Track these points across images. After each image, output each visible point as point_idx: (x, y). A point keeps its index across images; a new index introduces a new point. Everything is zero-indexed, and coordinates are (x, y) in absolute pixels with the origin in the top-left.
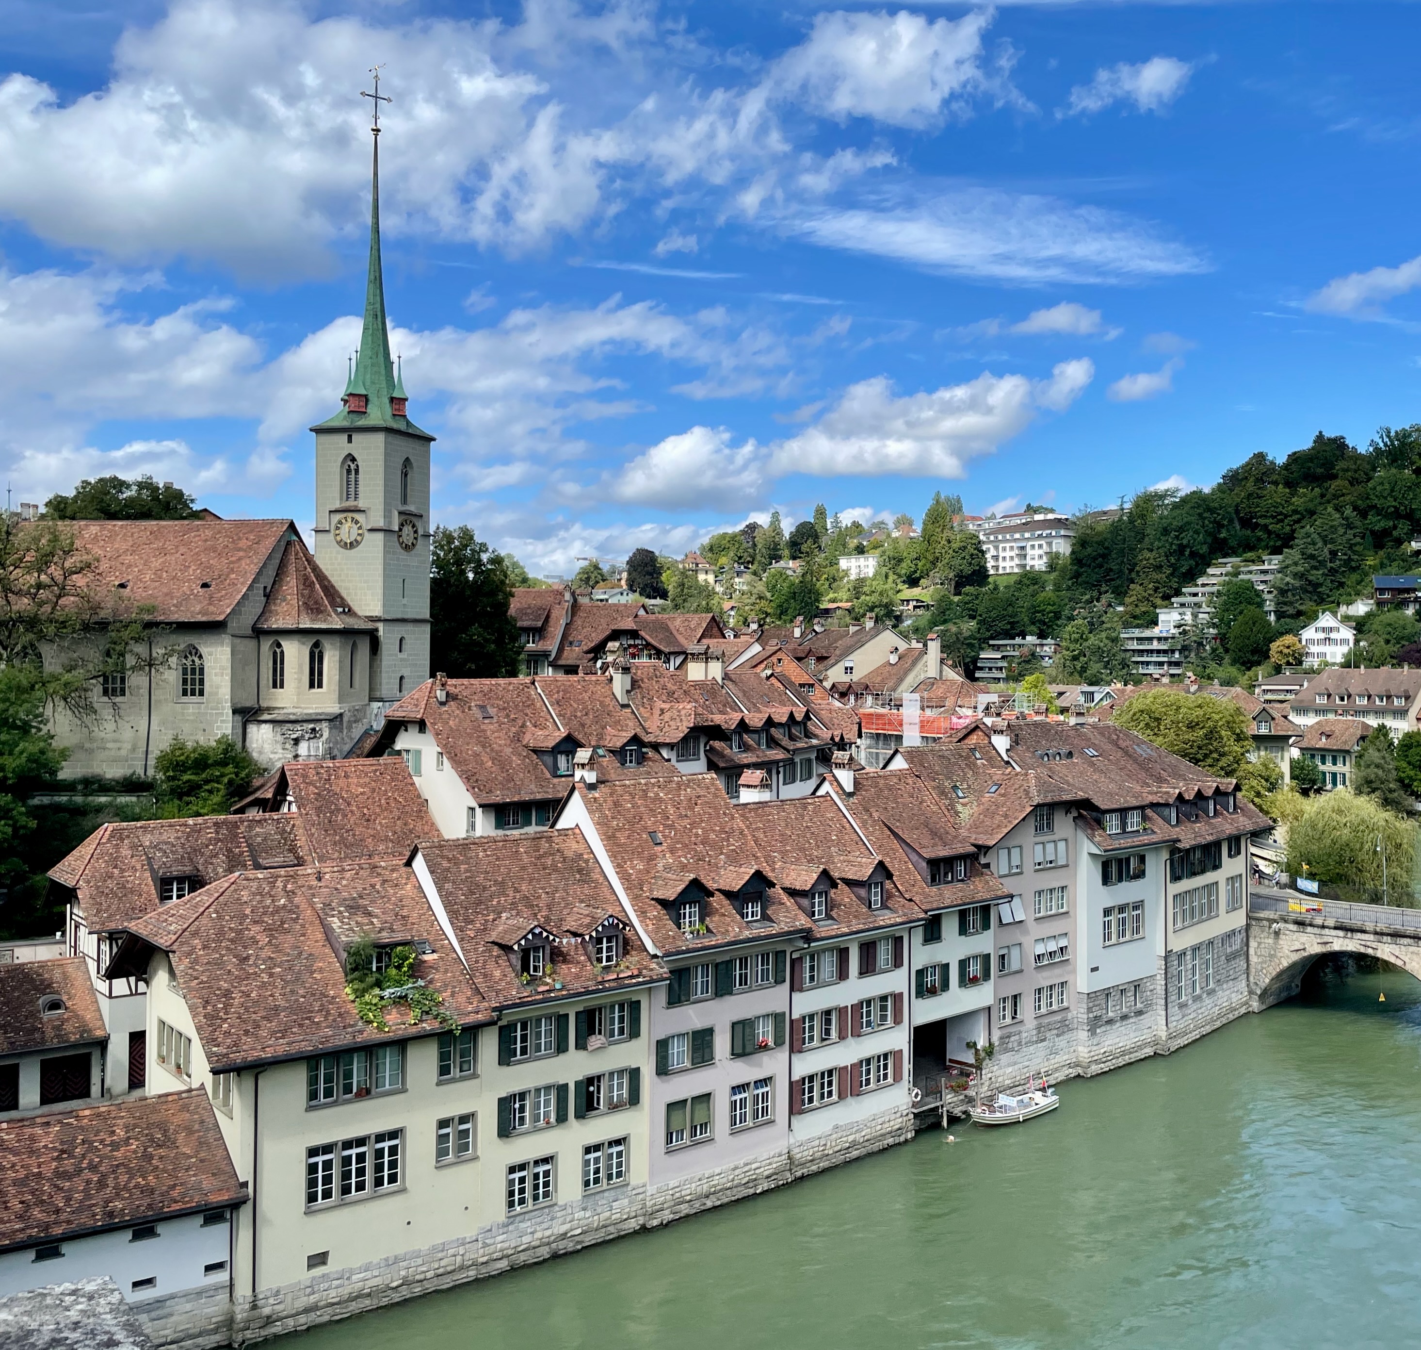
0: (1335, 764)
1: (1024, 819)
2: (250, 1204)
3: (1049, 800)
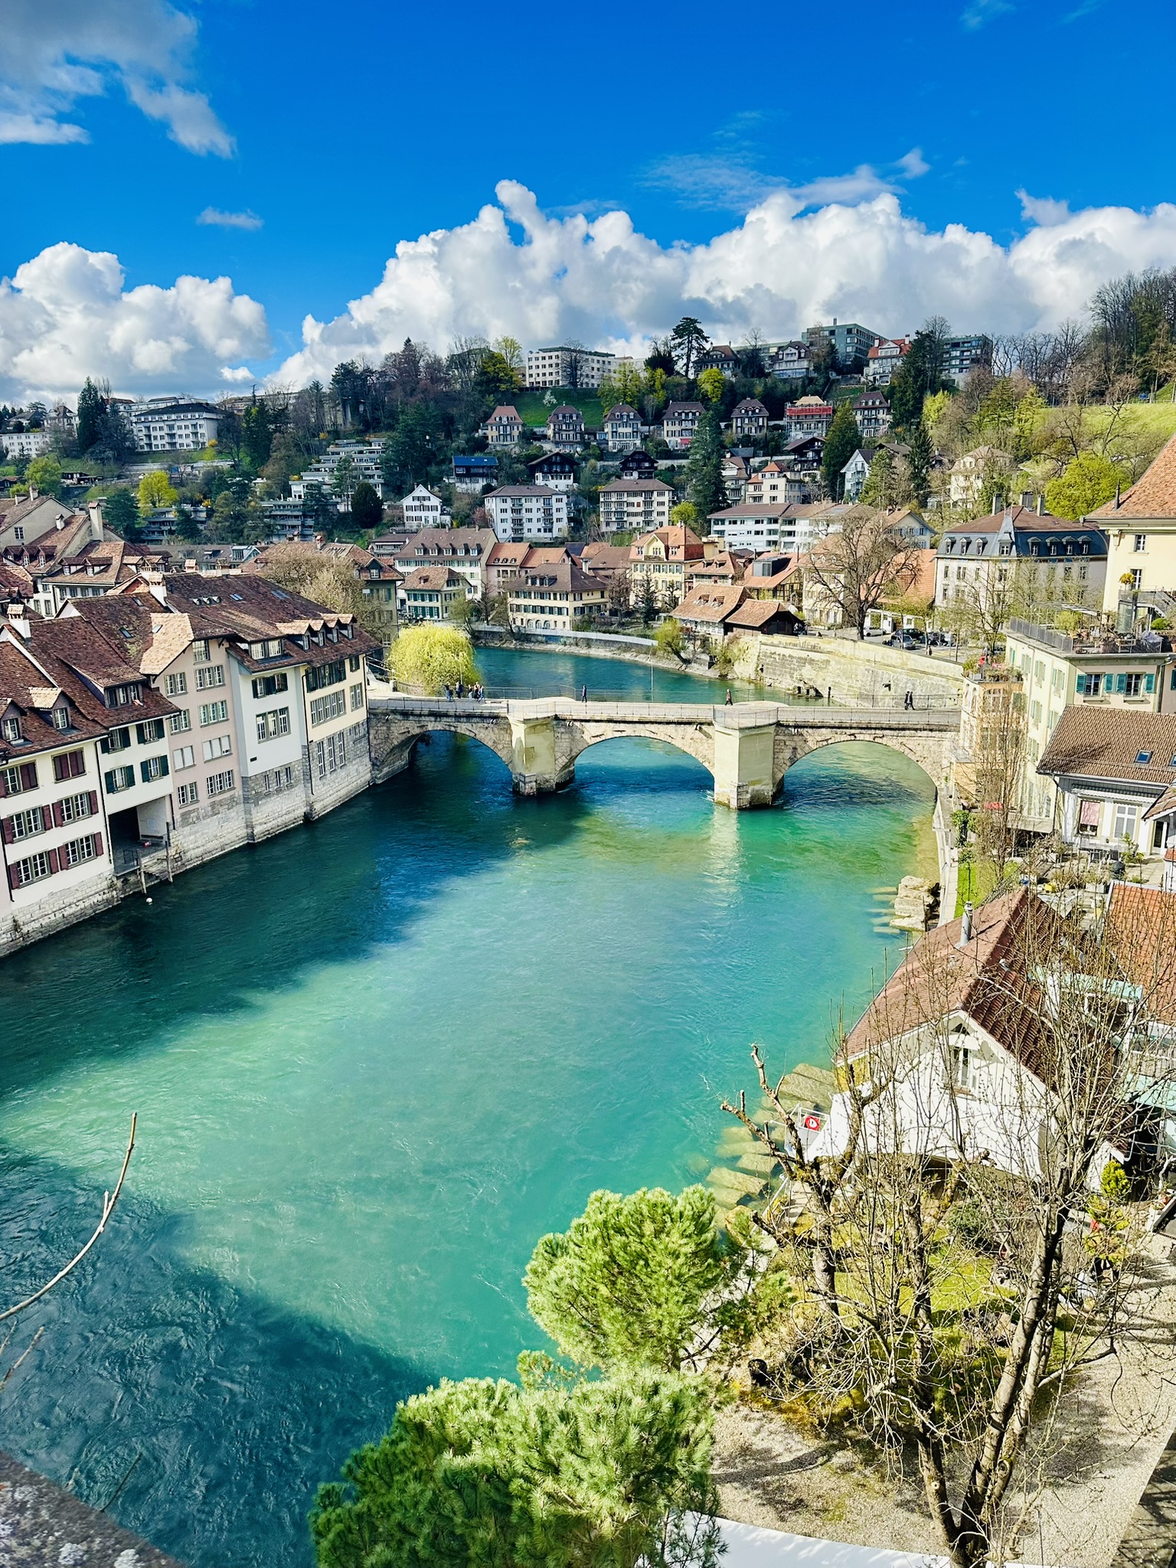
0: (431, 600)
1: (183, 652)
3: (203, 636)
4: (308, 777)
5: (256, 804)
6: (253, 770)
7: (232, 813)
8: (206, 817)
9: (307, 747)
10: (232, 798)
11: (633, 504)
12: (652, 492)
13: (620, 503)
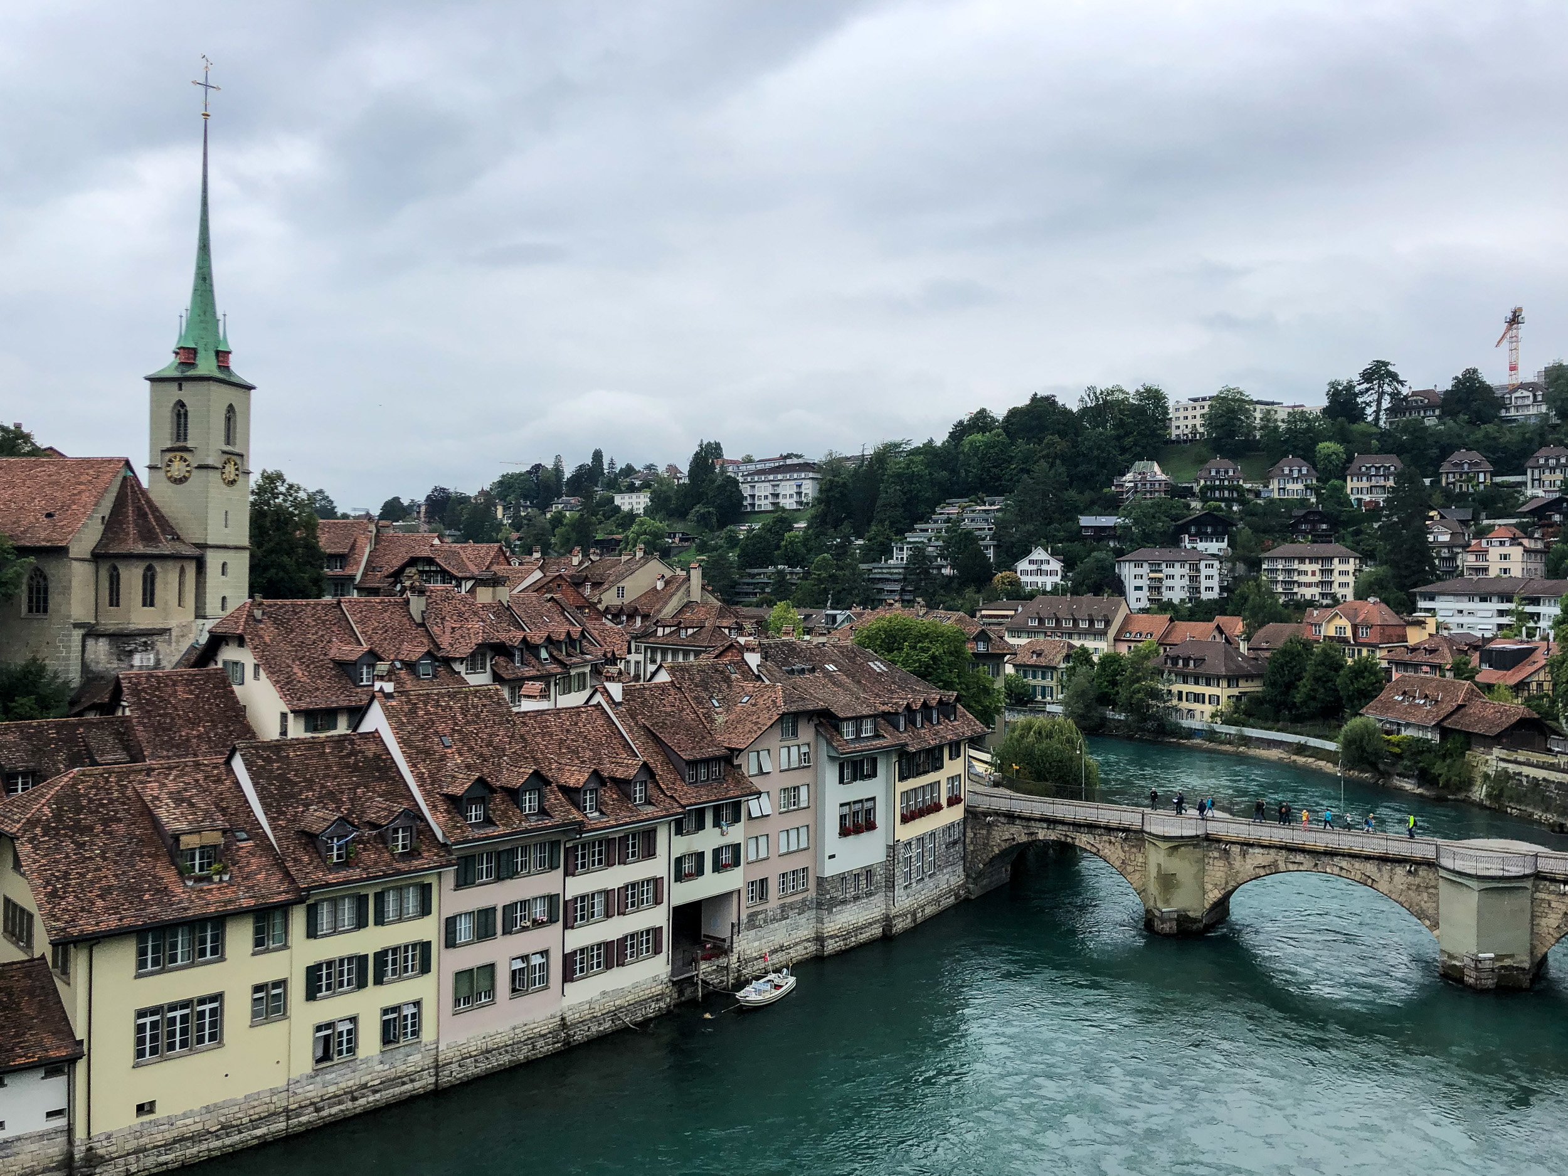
0: (1043, 678)
1: (771, 726)
2: (85, 1058)
3: (793, 709)
4: (890, 885)
5: (830, 912)
6: (831, 869)
7: (802, 920)
8: (774, 920)
9: (892, 848)
10: (804, 901)
11: (1306, 573)
12: (1332, 559)
13: (1289, 572)
